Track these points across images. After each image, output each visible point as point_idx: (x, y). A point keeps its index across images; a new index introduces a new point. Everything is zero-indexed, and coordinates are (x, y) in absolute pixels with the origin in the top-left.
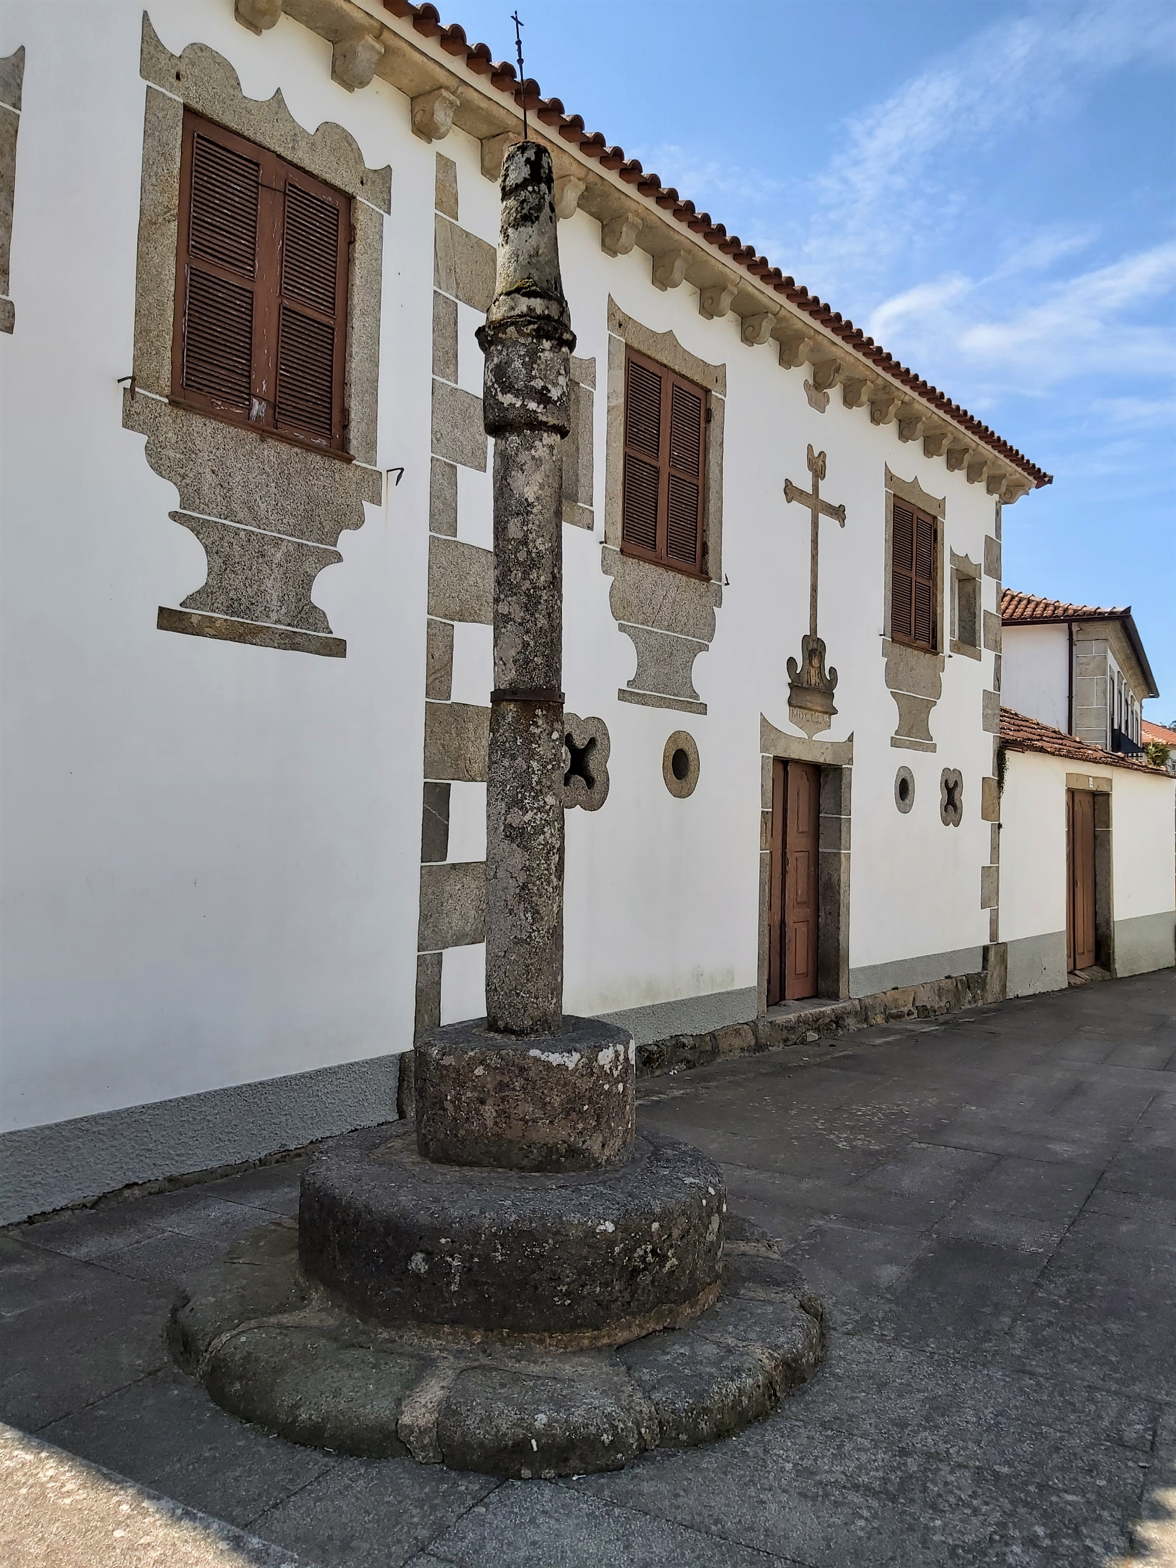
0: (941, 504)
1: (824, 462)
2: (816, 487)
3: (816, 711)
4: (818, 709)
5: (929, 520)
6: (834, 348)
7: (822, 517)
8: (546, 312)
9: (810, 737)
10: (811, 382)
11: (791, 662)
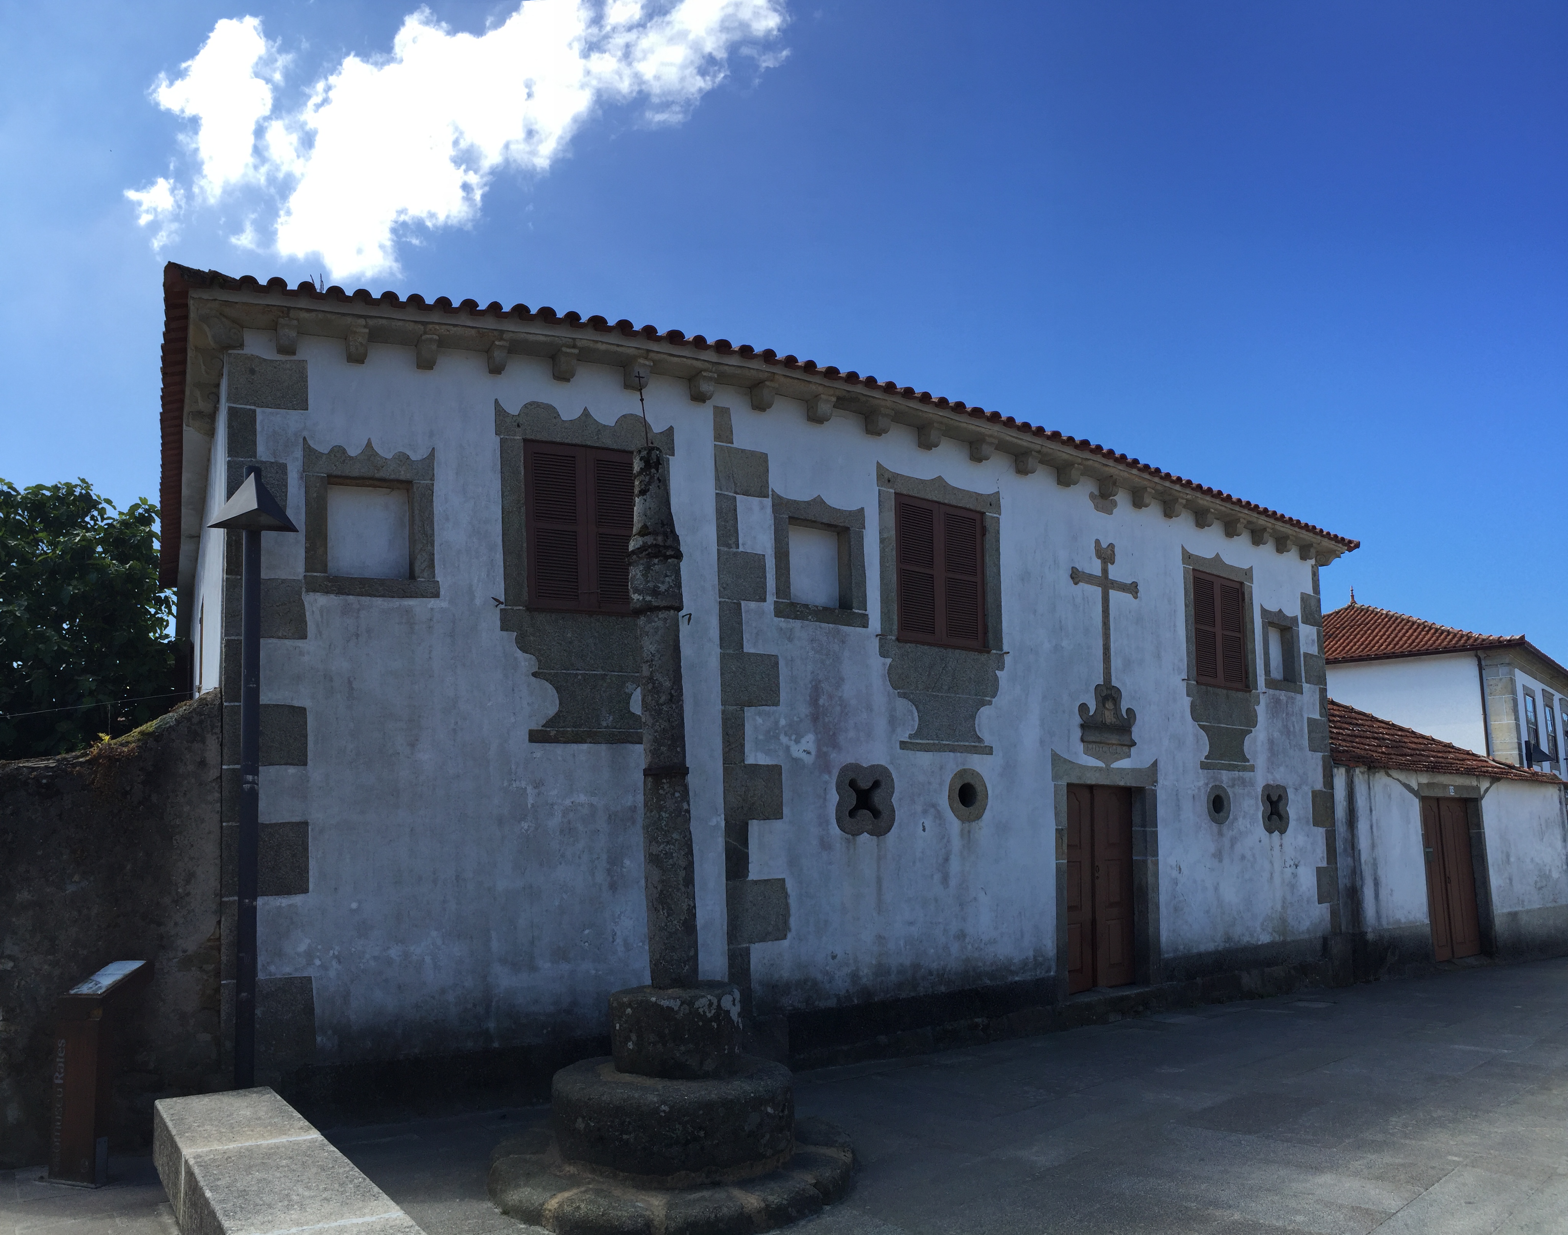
0: (1248, 573)
1: (1113, 552)
2: (1105, 571)
3: (1113, 744)
4: (1115, 742)
5: (1237, 586)
6: (1107, 469)
7: (1112, 593)
8: (654, 542)
9: (1108, 765)
10: (1097, 493)
11: (1083, 708)
